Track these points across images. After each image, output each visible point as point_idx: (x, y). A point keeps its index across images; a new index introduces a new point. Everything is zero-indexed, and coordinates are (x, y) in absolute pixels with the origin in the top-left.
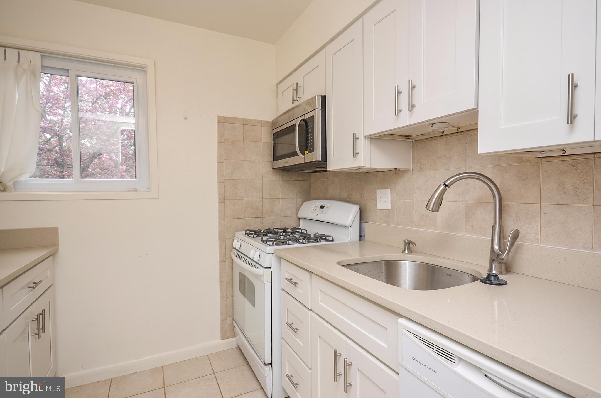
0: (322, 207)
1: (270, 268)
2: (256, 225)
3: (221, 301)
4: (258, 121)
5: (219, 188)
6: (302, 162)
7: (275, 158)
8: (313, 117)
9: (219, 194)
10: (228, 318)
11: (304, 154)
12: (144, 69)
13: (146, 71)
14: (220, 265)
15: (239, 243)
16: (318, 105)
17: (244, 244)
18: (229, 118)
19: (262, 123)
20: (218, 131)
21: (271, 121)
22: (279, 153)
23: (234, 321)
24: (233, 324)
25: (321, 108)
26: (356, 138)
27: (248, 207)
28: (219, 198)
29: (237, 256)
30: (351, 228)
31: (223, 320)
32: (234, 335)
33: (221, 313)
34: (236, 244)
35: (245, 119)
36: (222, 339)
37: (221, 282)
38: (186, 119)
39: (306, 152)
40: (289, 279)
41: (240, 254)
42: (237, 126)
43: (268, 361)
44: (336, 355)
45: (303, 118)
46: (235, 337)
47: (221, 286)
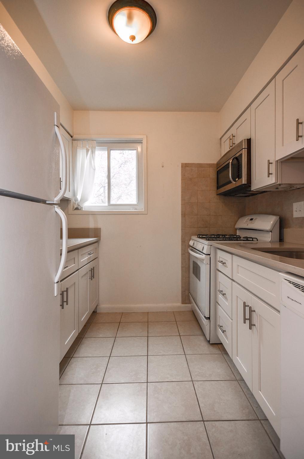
0: (252, 219)
1: (209, 255)
2: (205, 231)
3: (182, 279)
4: (207, 164)
5: (182, 208)
6: (234, 186)
7: (218, 187)
8: (241, 154)
9: (182, 212)
10: (186, 291)
11: (235, 181)
12: (142, 141)
13: (142, 142)
14: (182, 257)
15: (193, 242)
16: (245, 145)
17: (196, 243)
18: (189, 163)
19: (210, 165)
20: (182, 172)
21: (216, 163)
22: (221, 183)
23: (190, 294)
24: (189, 295)
25: (247, 148)
26: (269, 163)
27: (200, 220)
28: (182, 215)
29: (192, 250)
30: (272, 232)
31: (183, 292)
32: (190, 303)
33: (182, 287)
34: (191, 243)
35: (199, 164)
36: (183, 303)
37: (182, 267)
38: (163, 167)
39: (237, 179)
40: (221, 261)
41: (194, 249)
42: (193, 168)
43: (207, 316)
44: (245, 305)
45: (235, 157)
46: (190, 304)
47: (182, 270)
